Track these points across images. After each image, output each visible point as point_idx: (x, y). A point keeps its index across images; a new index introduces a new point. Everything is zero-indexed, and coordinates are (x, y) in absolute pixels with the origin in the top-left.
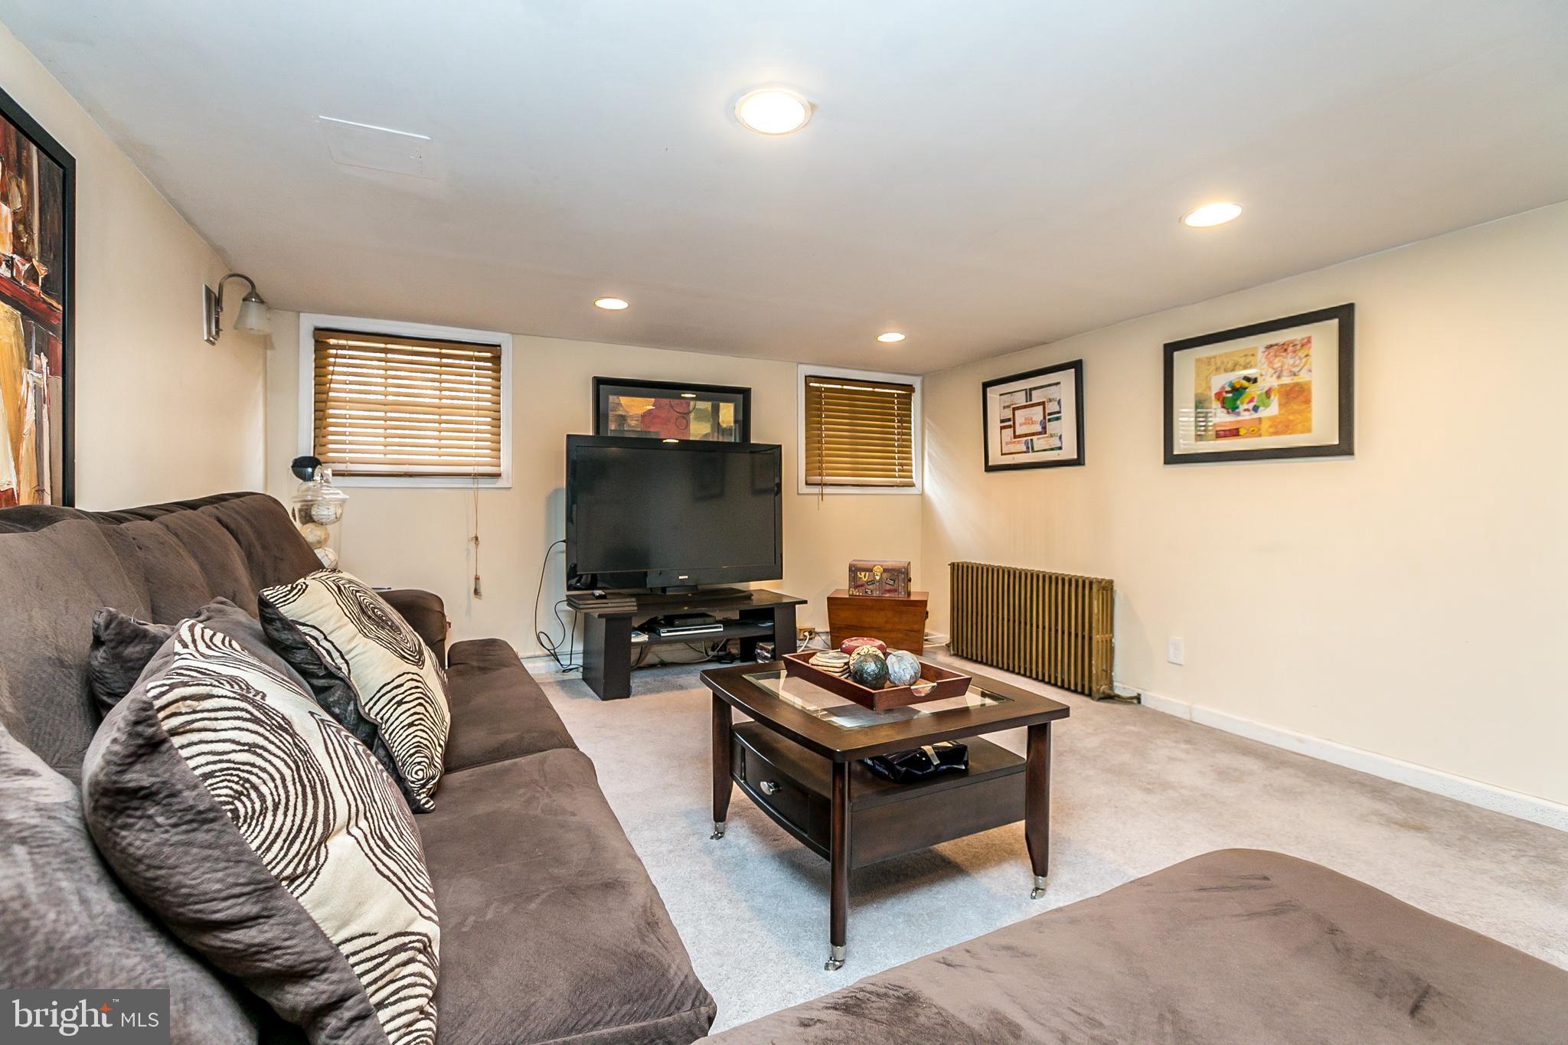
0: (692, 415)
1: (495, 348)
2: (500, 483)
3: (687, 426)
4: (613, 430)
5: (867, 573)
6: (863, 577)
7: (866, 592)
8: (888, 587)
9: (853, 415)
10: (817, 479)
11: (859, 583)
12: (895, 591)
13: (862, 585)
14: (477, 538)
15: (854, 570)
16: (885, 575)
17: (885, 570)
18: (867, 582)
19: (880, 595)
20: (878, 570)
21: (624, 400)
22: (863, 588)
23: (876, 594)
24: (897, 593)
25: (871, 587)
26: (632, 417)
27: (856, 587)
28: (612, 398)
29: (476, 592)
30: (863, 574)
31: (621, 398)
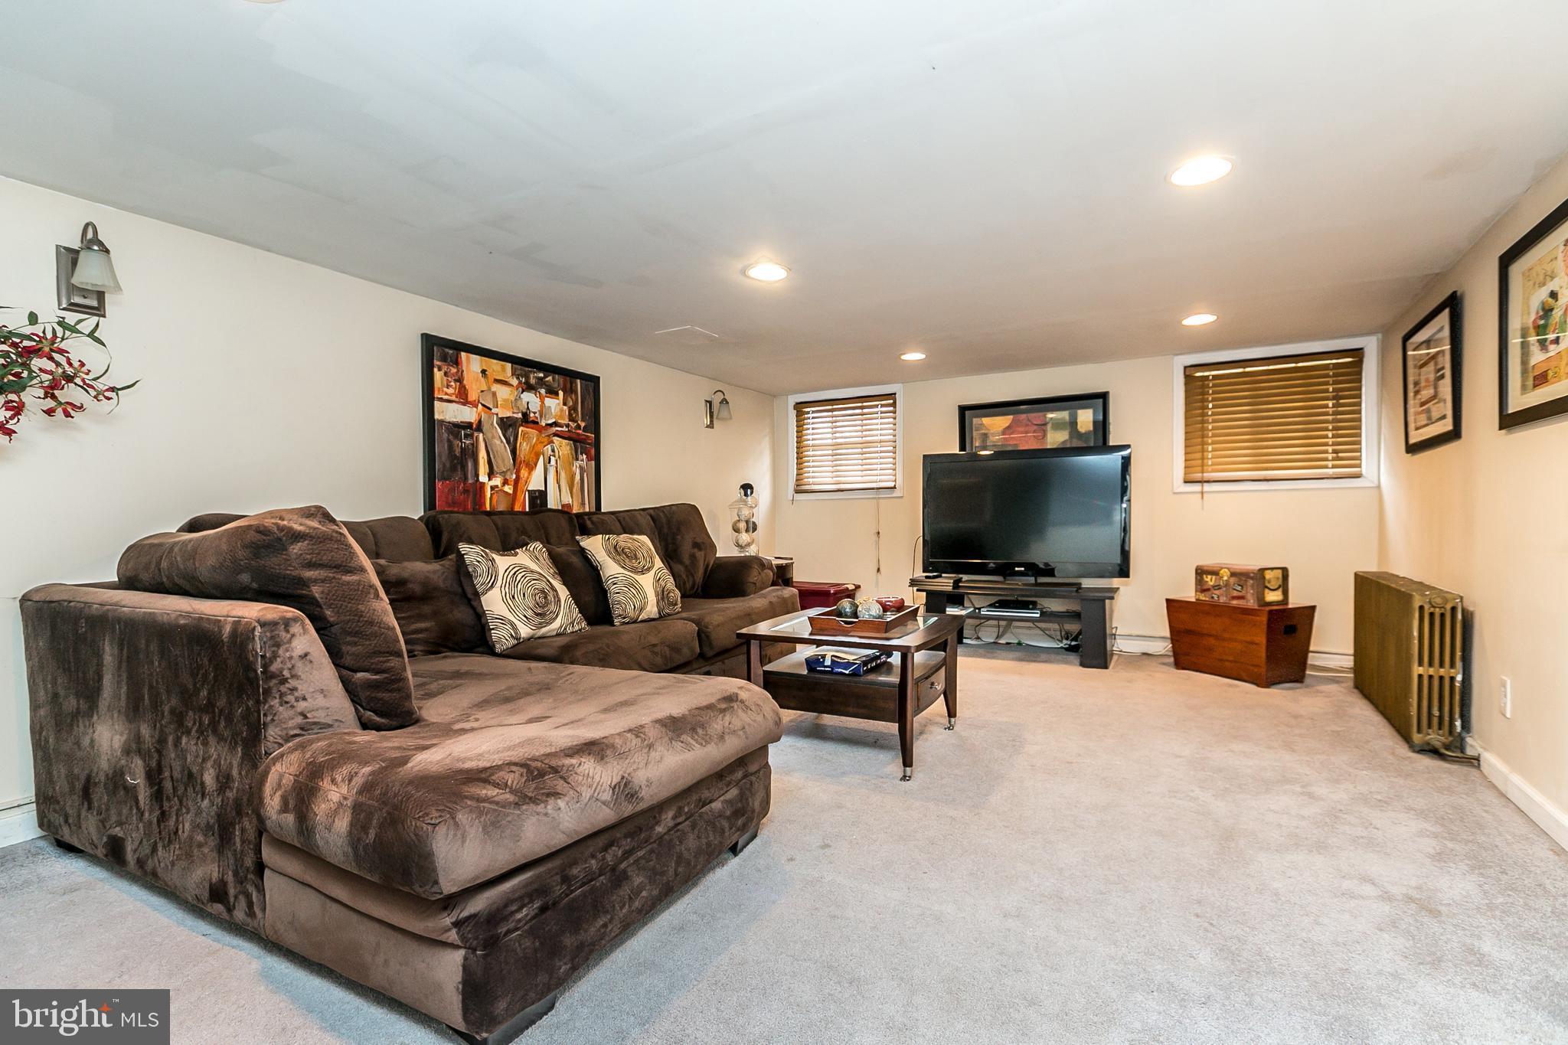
0: (1049, 426)
1: (892, 396)
2: (897, 493)
3: (1044, 436)
4: (978, 447)
5: (1214, 577)
6: (1210, 580)
7: (1213, 597)
8: (1235, 594)
9: (1255, 400)
10: (1198, 476)
11: (1205, 587)
12: (1242, 598)
13: (1208, 590)
14: (879, 533)
15: (1200, 572)
16: (1232, 580)
17: (1233, 574)
18: (1214, 587)
19: (1228, 602)
20: (1225, 575)
21: (986, 421)
22: (1210, 593)
23: (1223, 600)
24: (1245, 601)
25: (1217, 592)
26: (994, 435)
27: (1203, 591)
28: (975, 421)
29: (878, 570)
30: (1209, 577)
31: (983, 419)
